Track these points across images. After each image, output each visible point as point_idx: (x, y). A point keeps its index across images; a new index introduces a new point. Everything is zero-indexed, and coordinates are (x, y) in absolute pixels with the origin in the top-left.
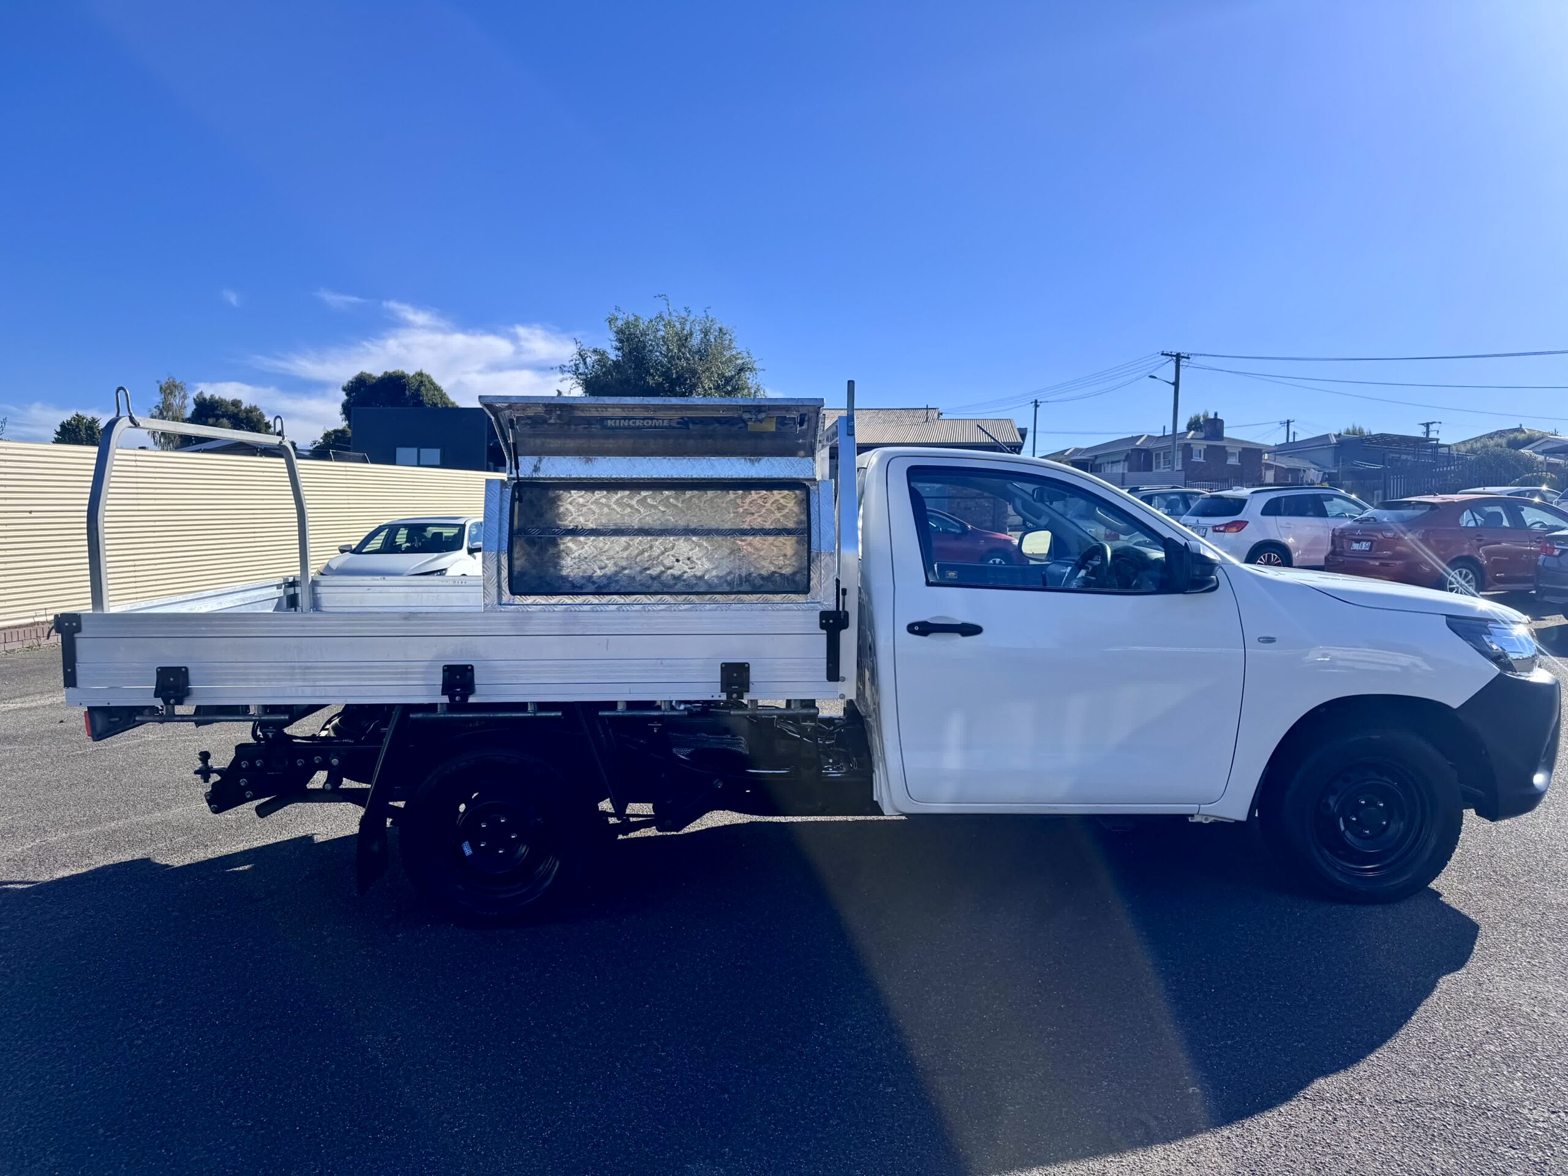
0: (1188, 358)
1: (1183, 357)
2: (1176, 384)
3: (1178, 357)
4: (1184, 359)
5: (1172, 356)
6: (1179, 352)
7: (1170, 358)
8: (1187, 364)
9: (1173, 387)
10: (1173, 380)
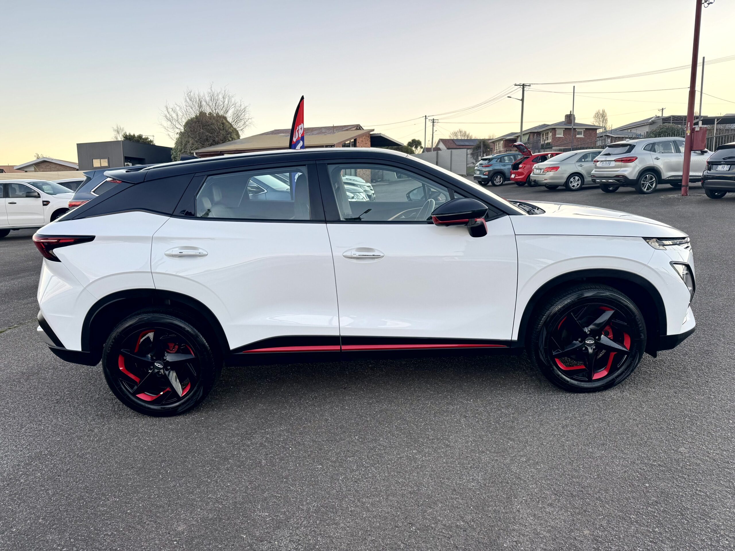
0: (529, 86)
1: (526, 86)
2: (522, 100)
3: (524, 86)
4: (527, 87)
5: (520, 85)
6: (523, 83)
7: (519, 86)
8: (527, 89)
9: (521, 102)
10: (521, 98)
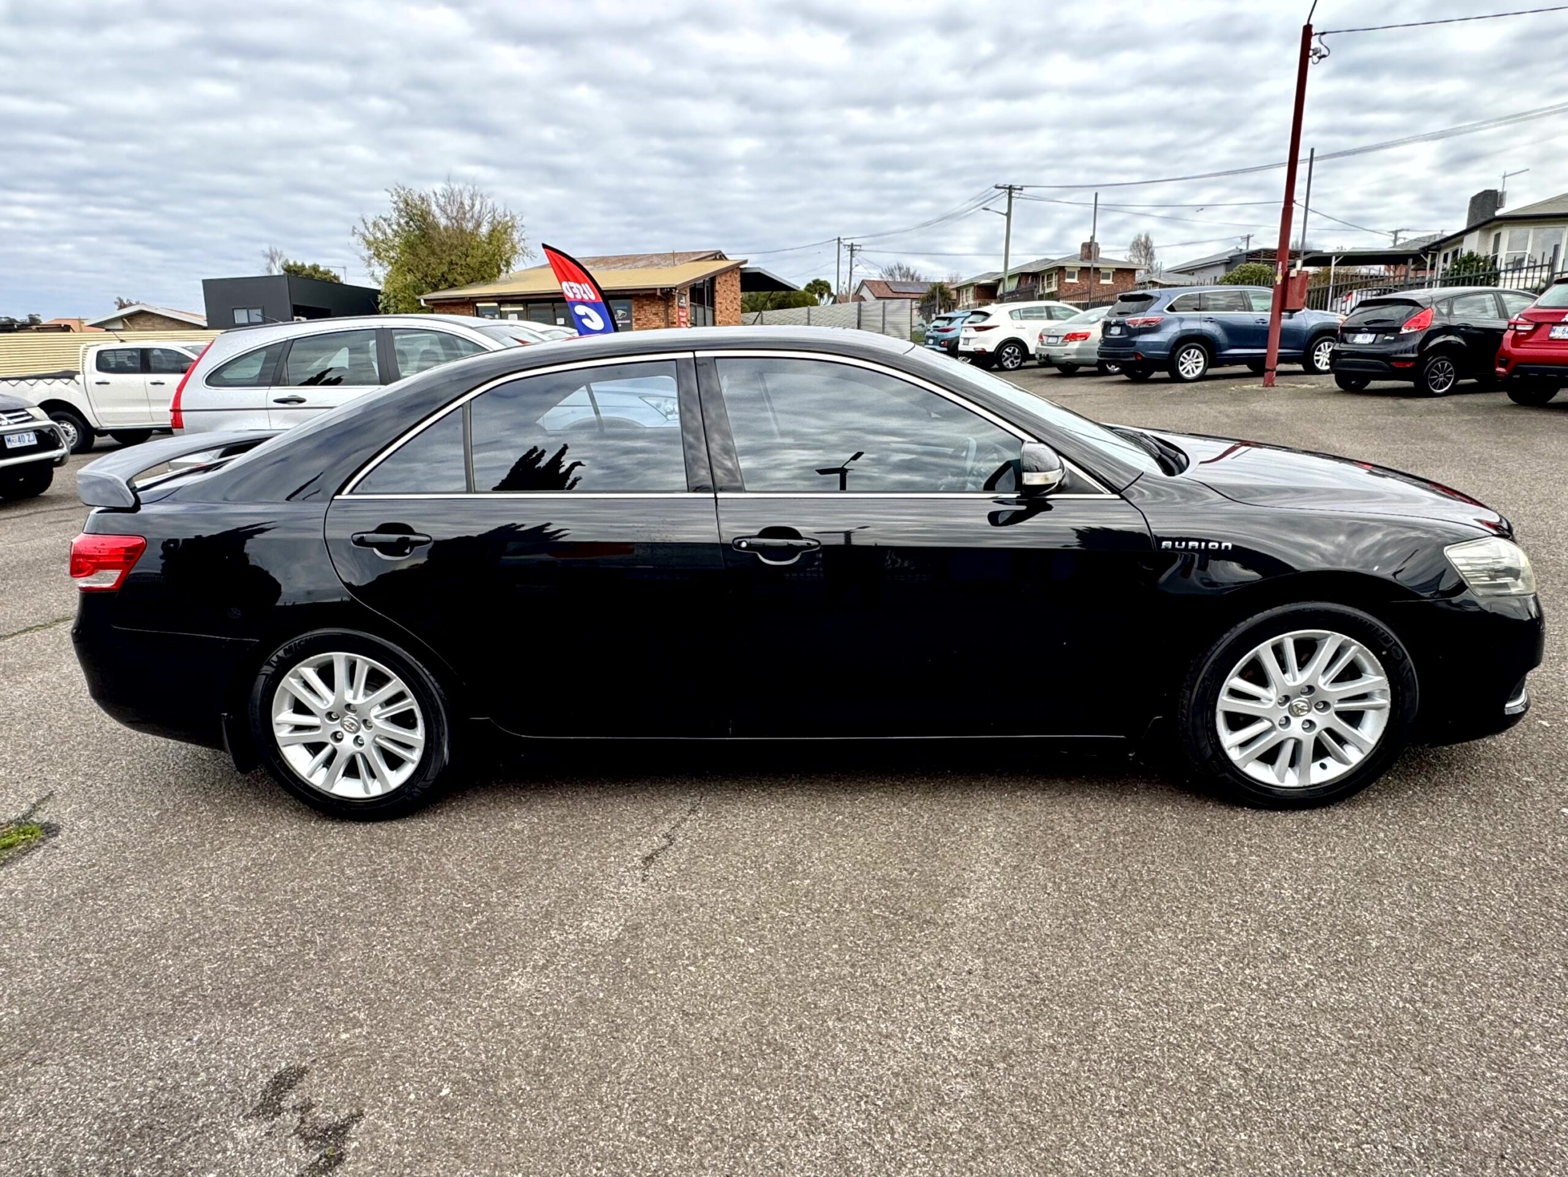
0: (1021, 189)
1: (1015, 189)
2: (1008, 215)
3: (1011, 188)
6: (1011, 184)
7: (1003, 190)
8: (1017, 195)
9: (1005, 218)
10: (1005, 211)
